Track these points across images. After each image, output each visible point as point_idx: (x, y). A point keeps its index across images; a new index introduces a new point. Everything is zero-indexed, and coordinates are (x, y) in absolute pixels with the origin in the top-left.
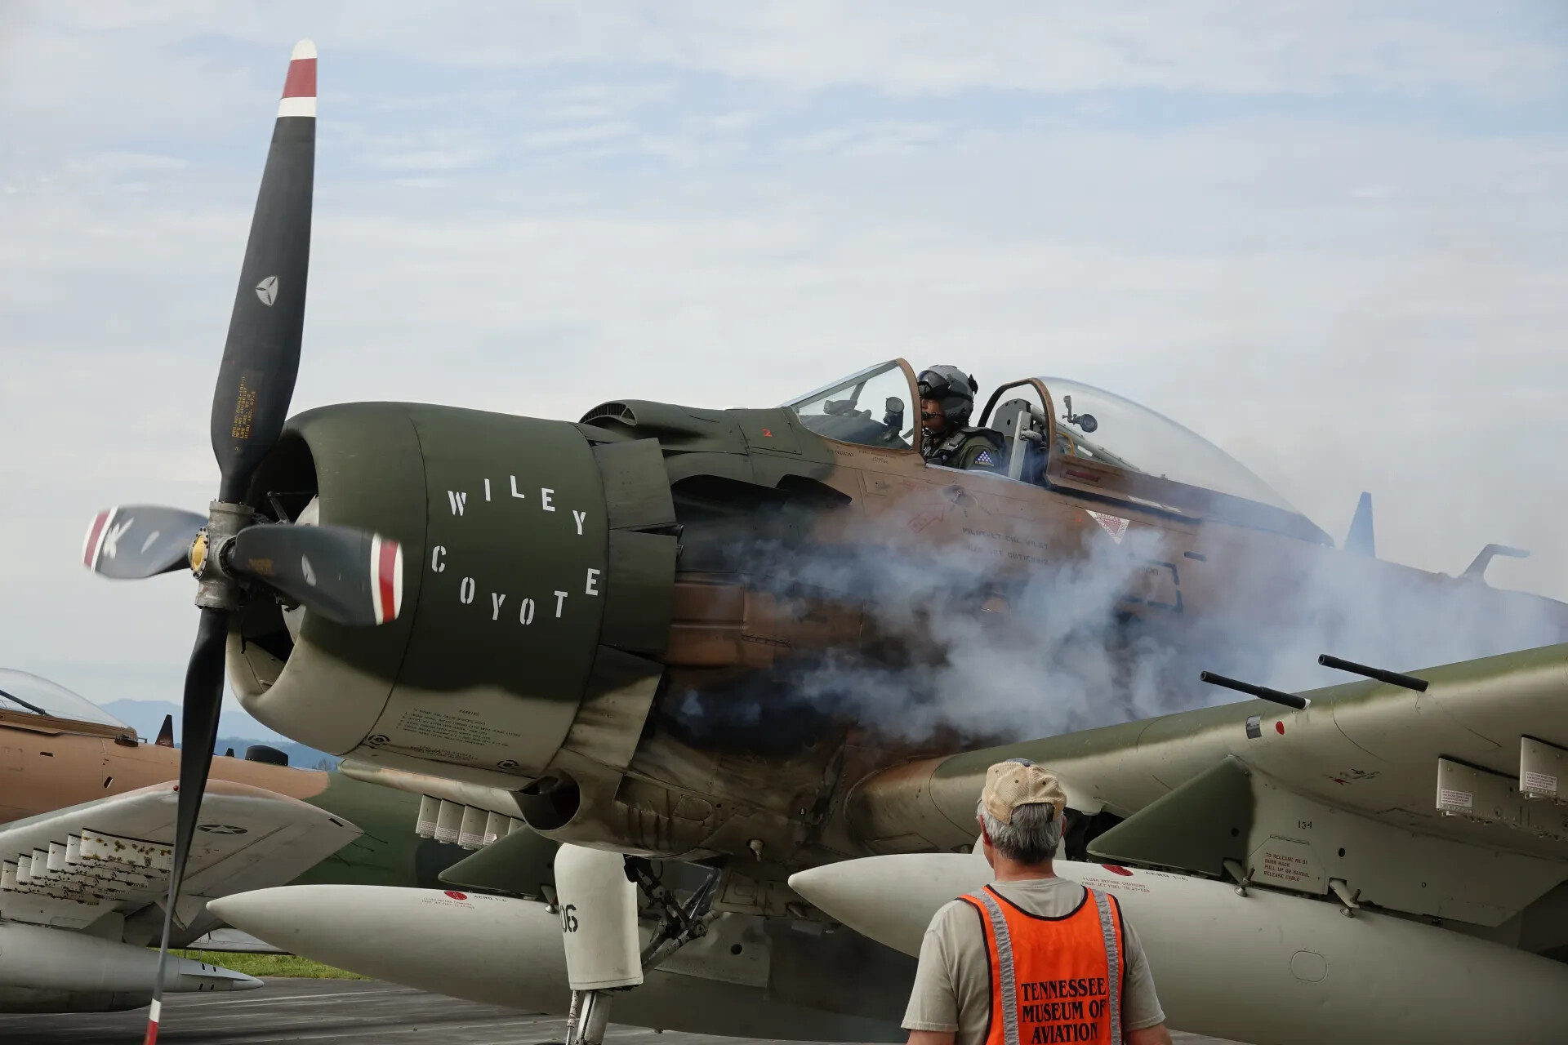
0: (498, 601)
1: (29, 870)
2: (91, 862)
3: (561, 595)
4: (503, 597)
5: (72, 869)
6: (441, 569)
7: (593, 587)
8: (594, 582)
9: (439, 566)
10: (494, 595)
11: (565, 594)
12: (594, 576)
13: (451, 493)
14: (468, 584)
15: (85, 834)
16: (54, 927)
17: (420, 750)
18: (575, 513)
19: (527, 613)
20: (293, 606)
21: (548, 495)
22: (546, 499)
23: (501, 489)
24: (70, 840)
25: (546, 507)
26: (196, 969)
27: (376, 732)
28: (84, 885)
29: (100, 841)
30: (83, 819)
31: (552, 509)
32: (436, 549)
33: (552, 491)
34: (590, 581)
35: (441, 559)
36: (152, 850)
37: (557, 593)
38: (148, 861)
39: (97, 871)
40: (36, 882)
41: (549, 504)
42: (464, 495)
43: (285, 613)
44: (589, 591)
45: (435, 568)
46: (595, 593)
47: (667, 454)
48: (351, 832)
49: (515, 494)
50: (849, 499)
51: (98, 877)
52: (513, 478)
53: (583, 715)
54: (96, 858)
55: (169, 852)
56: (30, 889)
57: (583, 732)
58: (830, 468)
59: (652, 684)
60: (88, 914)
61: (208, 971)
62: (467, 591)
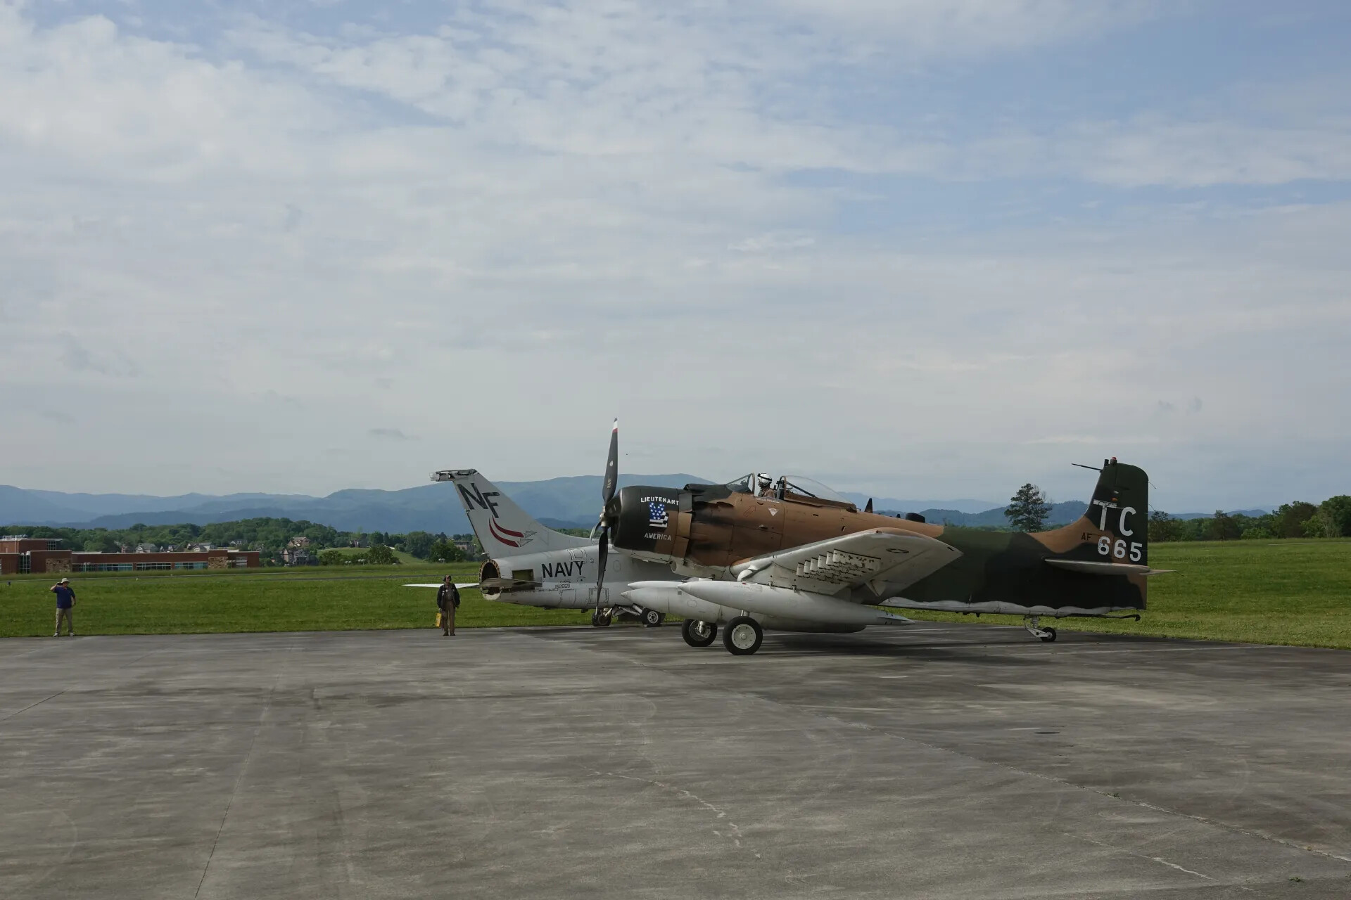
1: (810, 567)
2: (838, 565)
5: (829, 567)
15: (835, 552)
16: (819, 593)
24: (828, 555)
26: (884, 615)
28: (834, 575)
29: (842, 555)
30: (836, 544)
36: (865, 559)
38: (863, 565)
39: (840, 569)
40: (812, 573)
48: (957, 553)
51: (840, 571)
54: (840, 563)
55: (873, 561)
56: (809, 576)
60: (835, 588)
61: (889, 616)
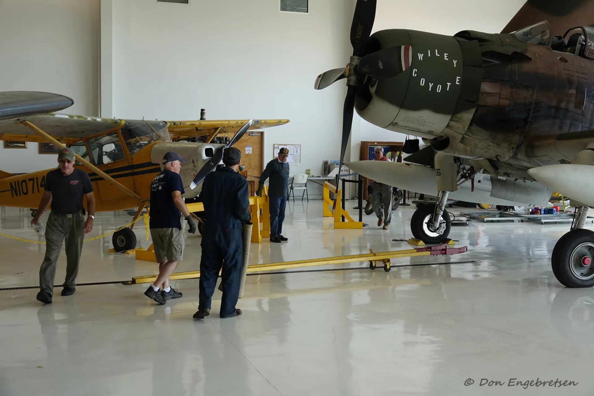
0: (431, 85)
3: (449, 84)
4: (432, 84)
6: (415, 76)
7: (458, 82)
8: (458, 80)
9: (415, 75)
10: (430, 84)
11: (450, 84)
12: (458, 79)
13: (419, 54)
14: (423, 80)
17: (406, 127)
18: (454, 61)
19: (439, 89)
20: (373, 86)
21: (446, 55)
22: (445, 56)
23: (433, 53)
25: (445, 59)
27: (395, 122)
31: (447, 59)
32: (414, 70)
33: (447, 54)
34: (457, 80)
35: (415, 73)
37: (448, 83)
41: (446, 58)
42: (422, 54)
43: (370, 88)
44: (457, 83)
45: (413, 75)
46: (459, 84)
47: (480, 45)
49: (437, 55)
50: (531, 59)
52: (436, 50)
53: (453, 119)
57: (453, 123)
58: (526, 50)
59: (473, 110)
62: (422, 82)
